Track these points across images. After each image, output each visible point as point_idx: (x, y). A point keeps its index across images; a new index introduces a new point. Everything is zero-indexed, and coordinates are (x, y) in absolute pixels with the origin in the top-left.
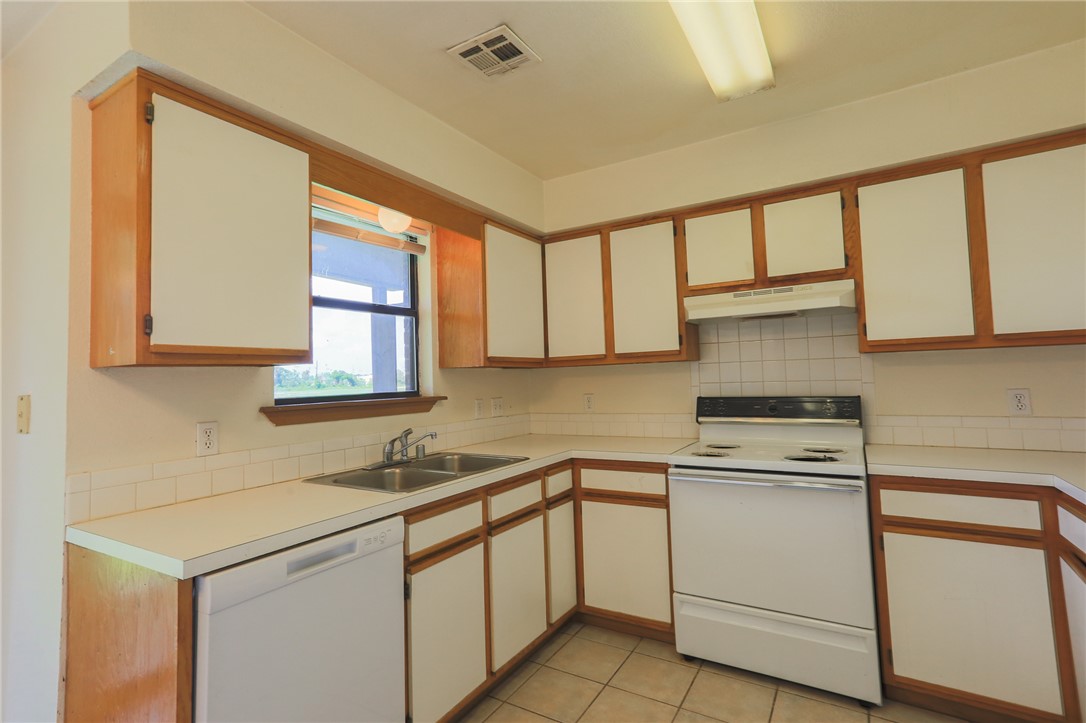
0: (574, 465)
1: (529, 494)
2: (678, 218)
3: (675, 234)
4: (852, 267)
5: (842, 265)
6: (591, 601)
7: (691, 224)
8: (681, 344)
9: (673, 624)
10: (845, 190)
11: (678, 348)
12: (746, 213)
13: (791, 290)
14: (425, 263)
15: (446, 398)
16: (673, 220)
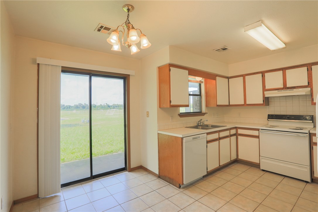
0: (236, 128)
1: (227, 133)
2: (263, 73)
3: (262, 77)
4: (310, 84)
5: (307, 84)
6: (240, 157)
7: (267, 75)
8: (263, 102)
9: (260, 163)
10: (308, 66)
11: (262, 103)
12: (281, 72)
13: (293, 90)
14: (203, 85)
15: (207, 113)
16: (262, 73)
